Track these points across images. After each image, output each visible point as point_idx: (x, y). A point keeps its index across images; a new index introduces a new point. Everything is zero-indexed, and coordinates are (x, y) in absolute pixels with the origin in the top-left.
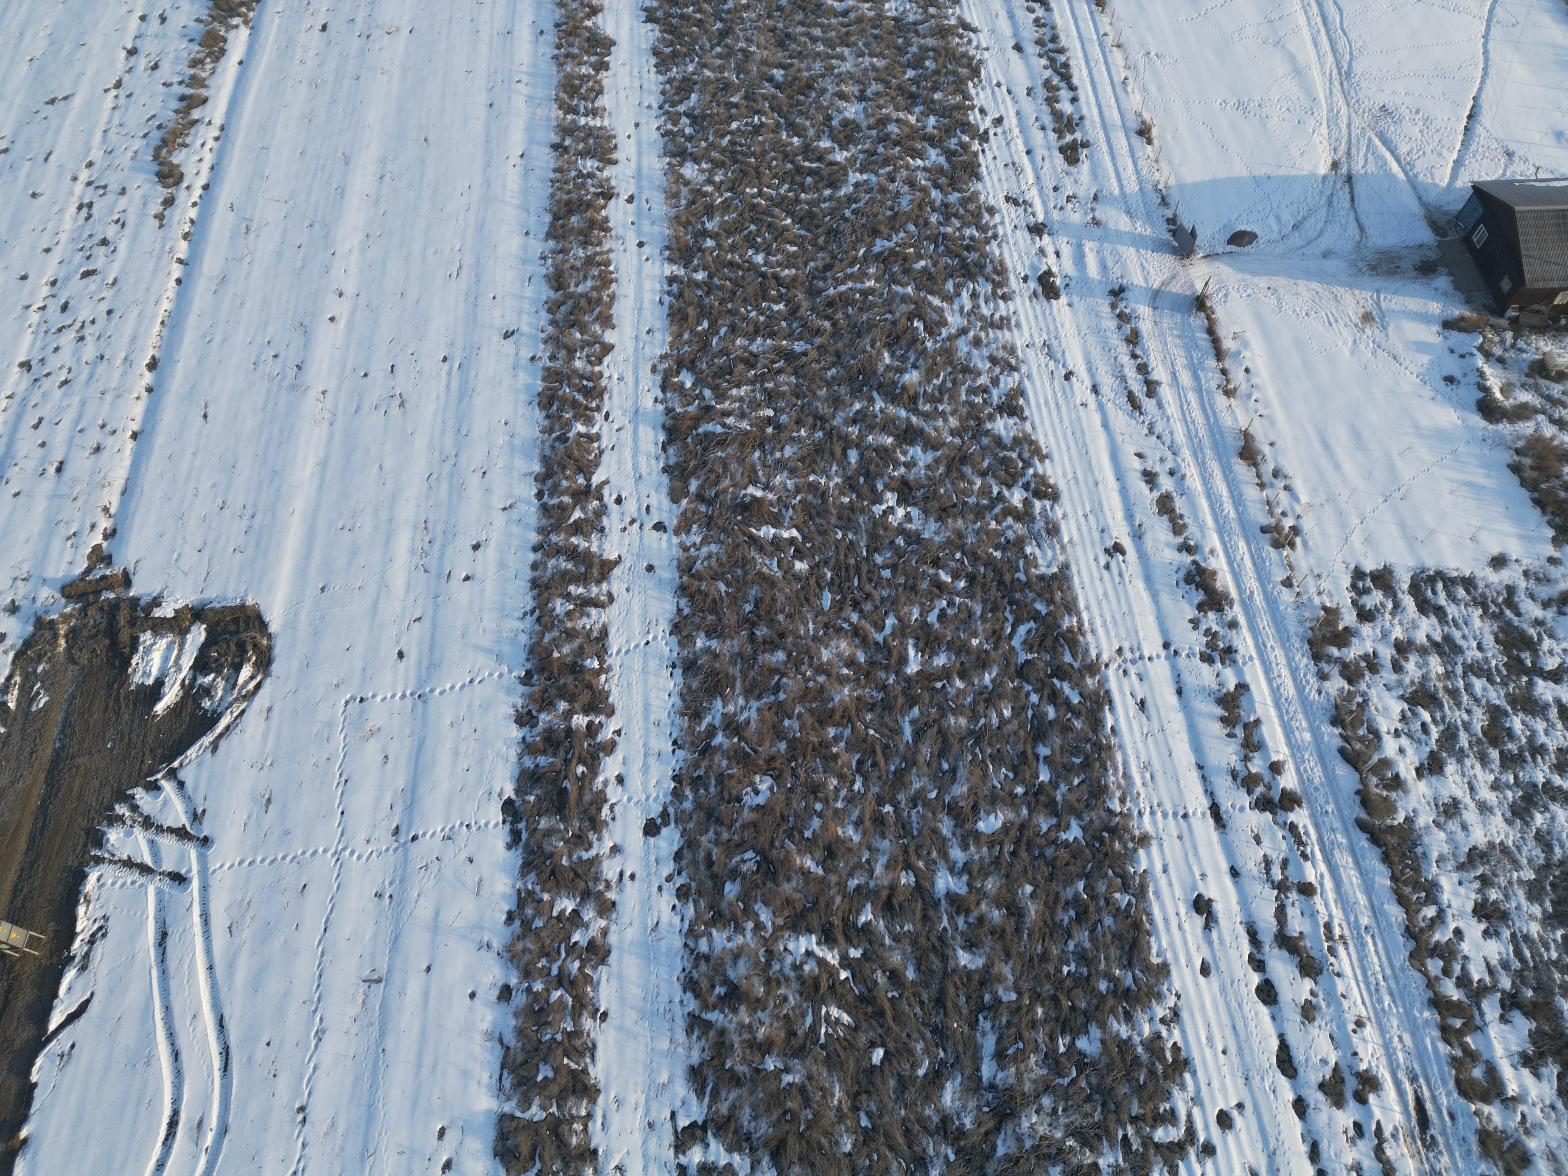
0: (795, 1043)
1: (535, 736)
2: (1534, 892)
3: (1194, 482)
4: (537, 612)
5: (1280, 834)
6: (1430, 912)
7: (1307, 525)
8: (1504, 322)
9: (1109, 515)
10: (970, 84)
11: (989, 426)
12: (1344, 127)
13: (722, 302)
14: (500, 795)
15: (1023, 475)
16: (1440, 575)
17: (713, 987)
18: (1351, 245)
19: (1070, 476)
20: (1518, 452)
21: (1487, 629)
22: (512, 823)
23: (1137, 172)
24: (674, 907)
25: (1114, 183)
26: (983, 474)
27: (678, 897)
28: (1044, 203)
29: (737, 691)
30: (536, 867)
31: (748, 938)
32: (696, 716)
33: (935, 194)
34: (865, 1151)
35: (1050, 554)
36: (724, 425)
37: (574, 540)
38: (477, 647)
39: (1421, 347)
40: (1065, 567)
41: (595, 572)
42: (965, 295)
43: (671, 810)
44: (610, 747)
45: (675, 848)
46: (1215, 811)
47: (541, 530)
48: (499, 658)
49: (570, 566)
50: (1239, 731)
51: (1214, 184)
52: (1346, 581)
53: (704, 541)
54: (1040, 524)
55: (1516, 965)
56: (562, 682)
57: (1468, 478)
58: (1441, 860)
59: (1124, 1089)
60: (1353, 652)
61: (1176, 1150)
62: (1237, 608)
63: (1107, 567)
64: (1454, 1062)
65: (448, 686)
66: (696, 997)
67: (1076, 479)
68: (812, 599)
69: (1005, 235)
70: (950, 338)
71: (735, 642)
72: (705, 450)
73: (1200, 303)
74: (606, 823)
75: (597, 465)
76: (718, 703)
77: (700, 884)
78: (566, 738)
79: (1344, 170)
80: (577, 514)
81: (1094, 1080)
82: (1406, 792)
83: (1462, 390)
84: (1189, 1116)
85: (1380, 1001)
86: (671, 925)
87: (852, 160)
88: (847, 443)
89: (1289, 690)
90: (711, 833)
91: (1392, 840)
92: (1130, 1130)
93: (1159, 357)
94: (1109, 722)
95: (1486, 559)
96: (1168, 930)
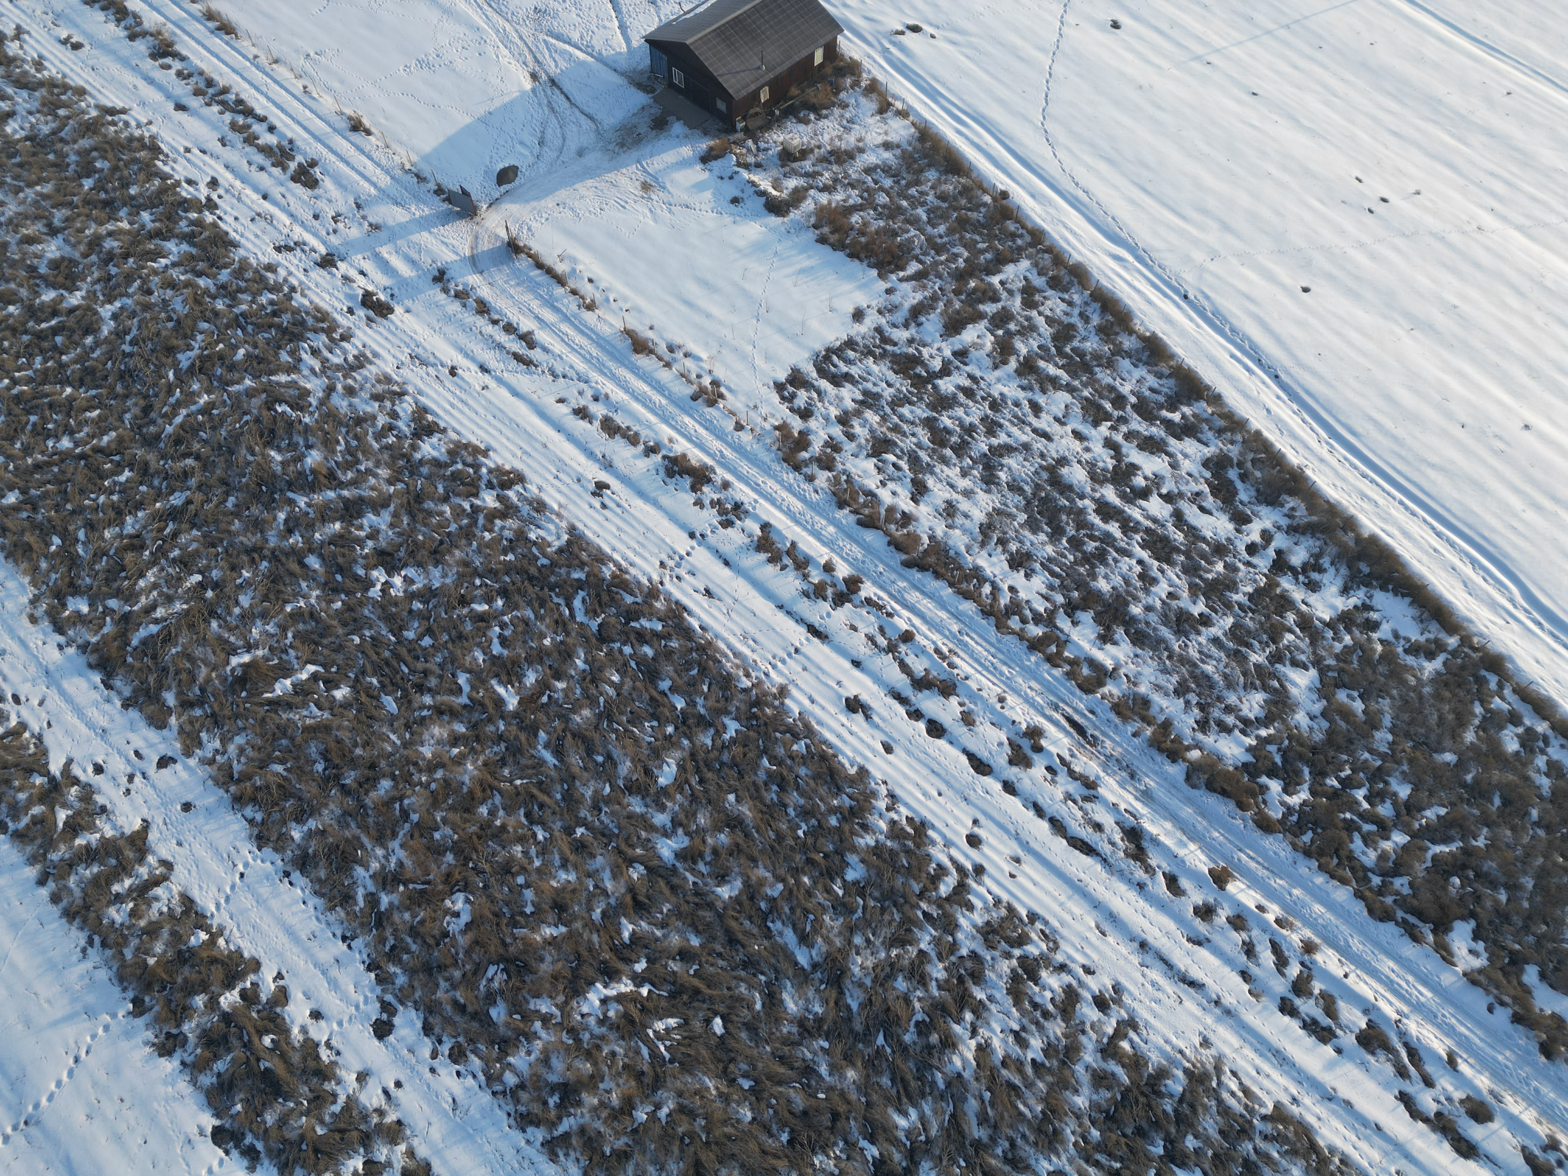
0: (647, 1080)
1: (194, 1050)
2: (1033, 526)
3: (618, 395)
4: (97, 939)
5: (864, 612)
6: (987, 589)
7: (720, 373)
8: (740, 135)
9: (573, 464)
10: (159, 164)
11: (418, 456)
12: (517, 40)
13: (57, 508)
14: (202, 1133)
15: (480, 478)
16: (829, 350)
17: (545, 1103)
18: (592, 136)
19: (519, 453)
20: (815, 227)
21: (884, 369)
22: (236, 1147)
23: (378, 165)
24: (458, 1074)
25: (366, 185)
26: (446, 499)
27: (455, 1062)
28: (316, 235)
29: (369, 847)
30: (295, 1161)
31: (545, 1036)
32: (347, 899)
33: (202, 282)
34: (763, 1105)
35: (551, 527)
36: (156, 621)
37: (79, 841)
38: (55, 1024)
39: (699, 187)
40: (572, 529)
41: (130, 854)
42: (306, 357)
43: (389, 998)
44: (282, 996)
45: (419, 1025)
46: (813, 630)
47: (32, 860)
48: (90, 1013)
49: (95, 869)
50: (787, 561)
51: (451, 141)
52: (775, 398)
53: (224, 741)
54: (525, 509)
55: (1057, 582)
56: (179, 980)
57: (798, 267)
58: (968, 549)
59: (899, 881)
60: (817, 446)
61: (961, 888)
62: (719, 470)
63: (604, 506)
64: (1070, 675)
65: (53, 1086)
66: (537, 1125)
67: (525, 453)
68: (375, 713)
69: (301, 283)
70: (322, 402)
71: (332, 806)
72: (154, 657)
73: (514, 248)
74: (334, 1064)
75: (45, 753)
76: (360, 871)
77: (466, 1033)
78: (228, 1025)
79: (544, 77)
80: (62, 815)
81: (877, 894)
82: (916, 520)
83: (749, 203)
84: (951, 859)
85: (1002, 674)
86: (468, 1089)
87: (91, 296)
88: (299, 556)
89: (797, 505)
90: (443, 984)
91: (932, 560)
92: (924, 905)
93: (515, 310)
94: (696, 625)
95: (849, 319)
96: (845, 742)
